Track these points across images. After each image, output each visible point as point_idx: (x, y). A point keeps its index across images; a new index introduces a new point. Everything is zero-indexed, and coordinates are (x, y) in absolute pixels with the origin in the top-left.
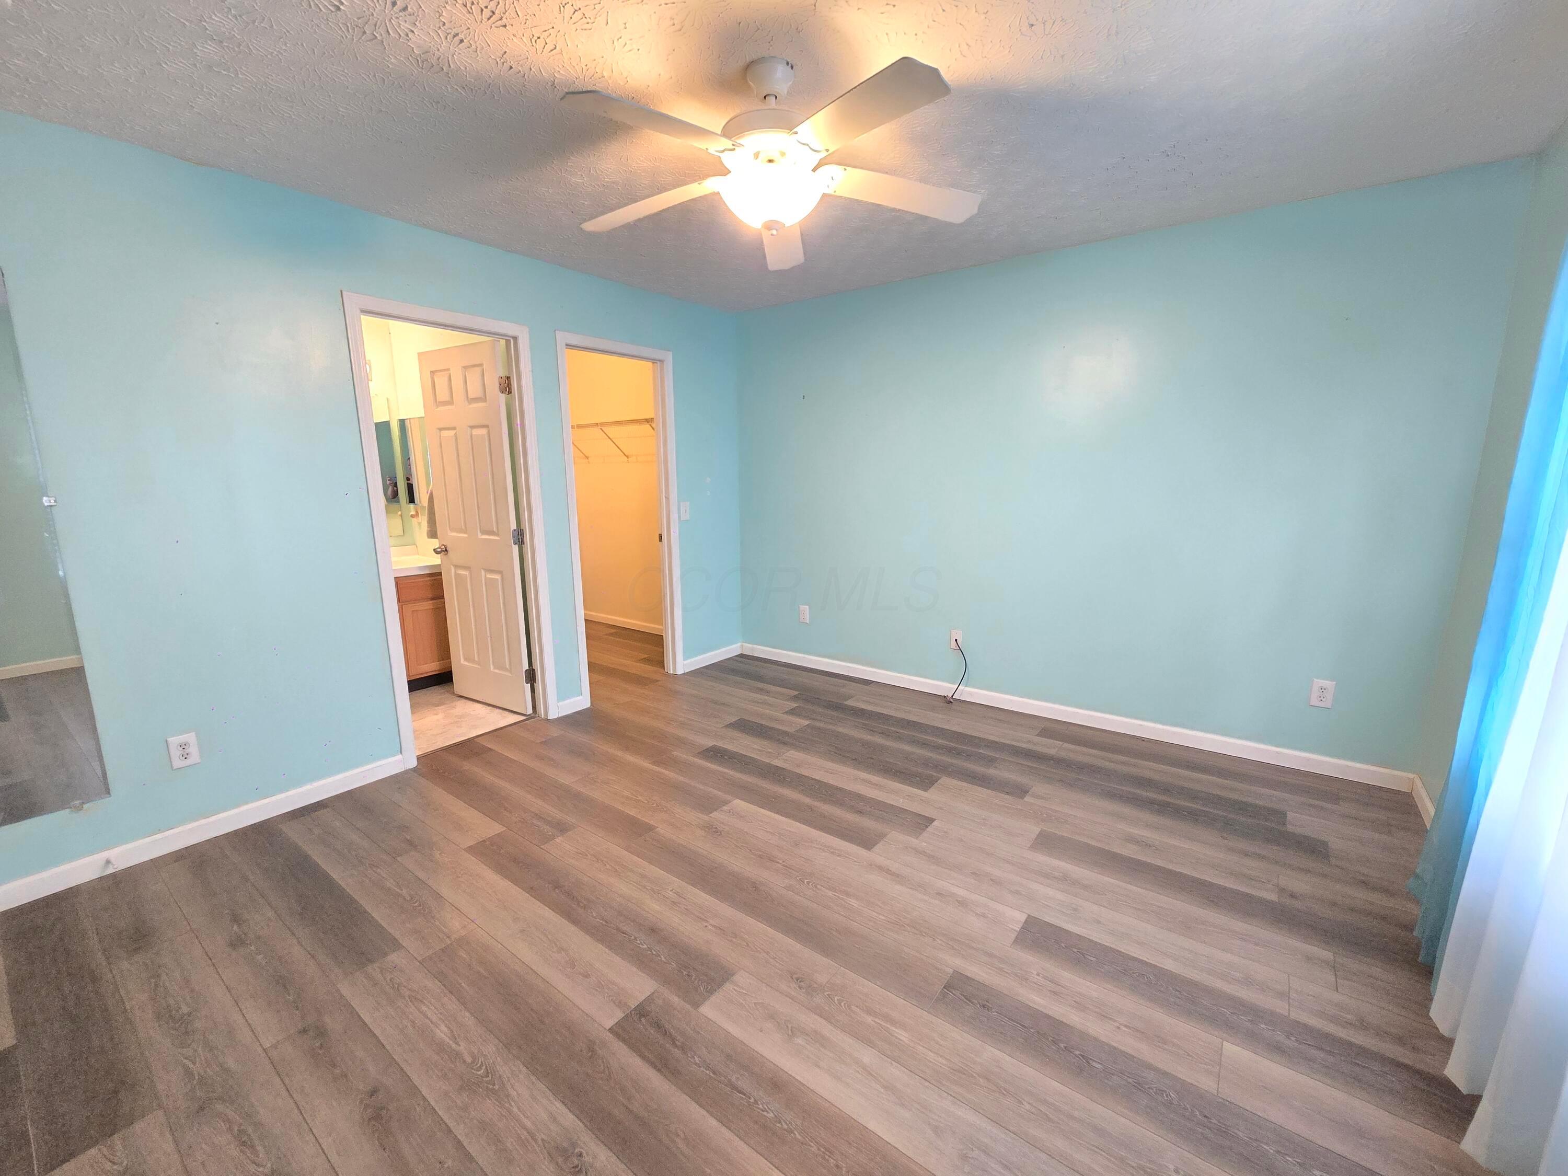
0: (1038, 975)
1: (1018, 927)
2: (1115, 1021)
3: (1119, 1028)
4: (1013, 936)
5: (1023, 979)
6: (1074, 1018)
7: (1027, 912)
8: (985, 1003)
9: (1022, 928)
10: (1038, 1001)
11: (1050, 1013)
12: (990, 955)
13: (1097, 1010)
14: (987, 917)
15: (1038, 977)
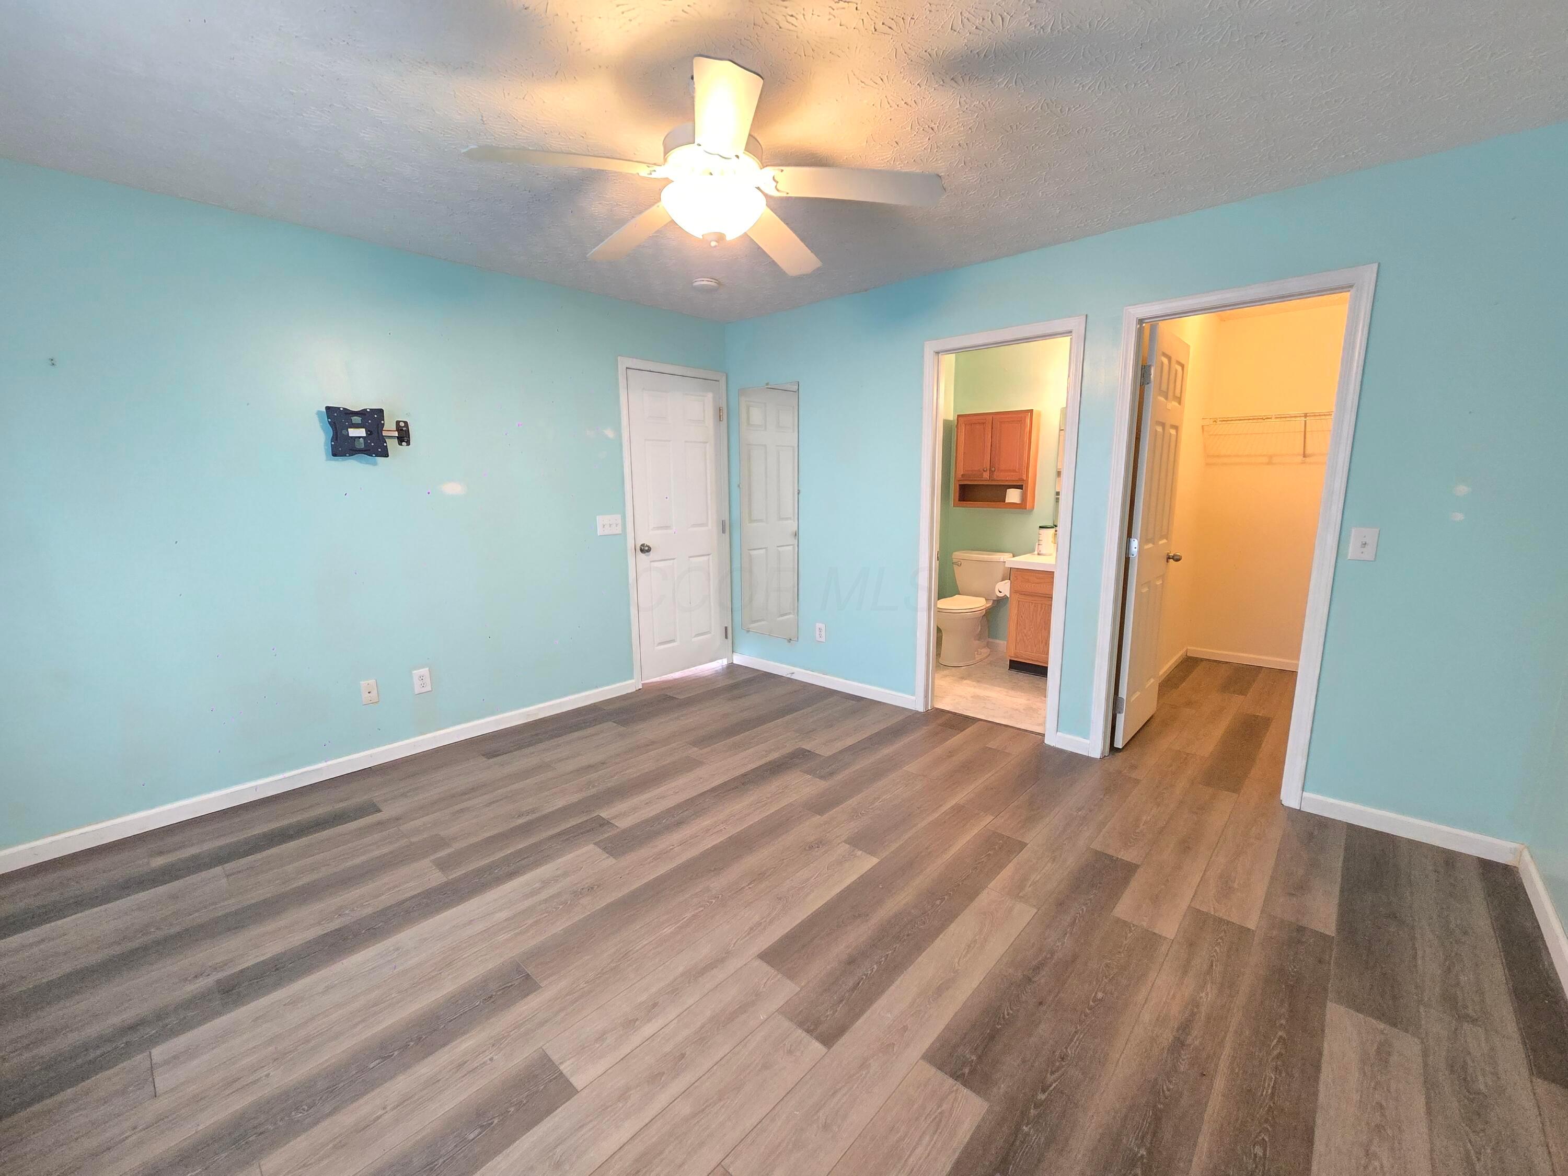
0: (491, 1059)
1: (565, 1068)
2: (393, 1109)
3: (384, 1108)
4: (555, 1058)
5: (496, 1043)
6: (425, 1069)
7: (586, 1091)
8: (492, 1000)
9: (562, 1073)
10: (465, 1045)
11: (447, 1049)
12: (542, 1024)
13: (417, 1097)
14: (597, 1040)
15: (489, 1057)
